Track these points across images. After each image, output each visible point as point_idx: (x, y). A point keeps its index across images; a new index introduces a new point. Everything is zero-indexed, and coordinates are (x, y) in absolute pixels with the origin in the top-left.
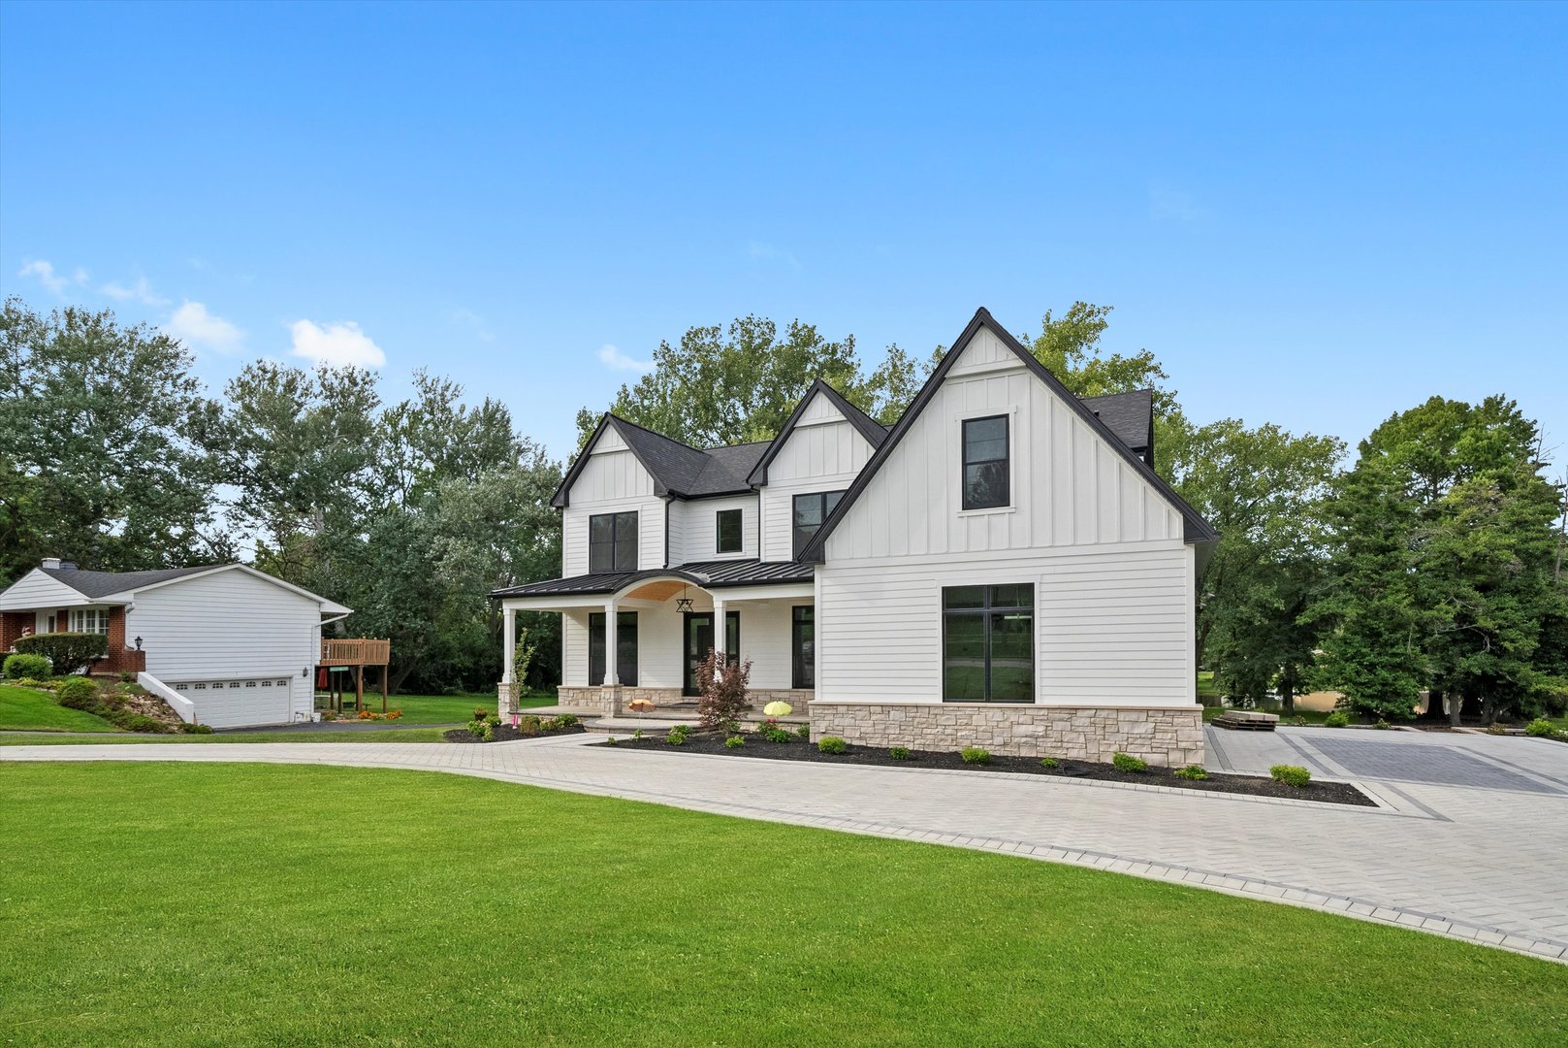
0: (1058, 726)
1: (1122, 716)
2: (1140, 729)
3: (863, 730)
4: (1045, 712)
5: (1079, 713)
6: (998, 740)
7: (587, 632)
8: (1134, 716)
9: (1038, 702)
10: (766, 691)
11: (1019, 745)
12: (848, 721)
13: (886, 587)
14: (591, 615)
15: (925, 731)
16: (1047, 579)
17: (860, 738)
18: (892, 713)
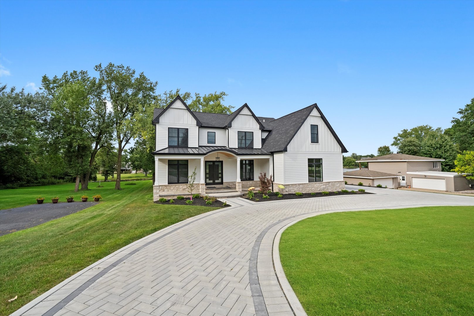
0: (327, 186)
1: (336, 183)
2: (338, 185)
3: (295, 190)
4: (325, 183)
5: (330, 183)
6: (319, 189)
7: (167, 166)
8: (337, 183)
9: (324, 181)
10: (232, 182)
11: (322, 190)
12: (292, 188)
13: (298, 158)
14: (168, 160)
15: (307, 189)
16: (324, 158)
17: (294, 192)
18: (300, 186)
